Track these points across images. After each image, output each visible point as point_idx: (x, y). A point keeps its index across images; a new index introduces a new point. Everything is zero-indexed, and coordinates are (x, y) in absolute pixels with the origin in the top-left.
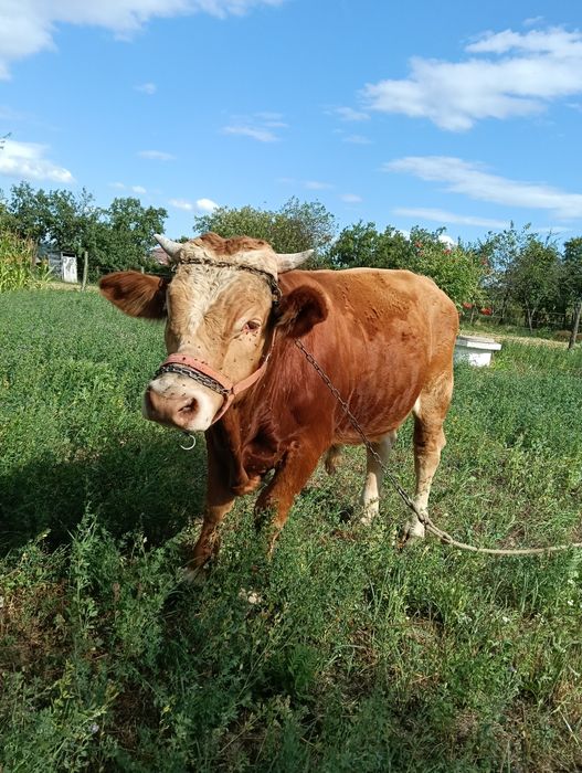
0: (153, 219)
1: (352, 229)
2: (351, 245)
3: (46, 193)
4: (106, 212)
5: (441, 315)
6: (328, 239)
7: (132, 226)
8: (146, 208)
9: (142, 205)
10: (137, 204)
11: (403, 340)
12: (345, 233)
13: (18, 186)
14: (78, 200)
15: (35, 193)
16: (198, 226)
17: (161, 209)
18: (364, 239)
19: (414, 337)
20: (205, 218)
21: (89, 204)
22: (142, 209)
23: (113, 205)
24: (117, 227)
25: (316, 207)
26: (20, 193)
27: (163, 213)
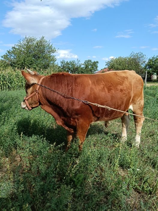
0: (95, 64)
1: (151, 58)
2: (151, 63)
3: (68, 62)
4: (83, 64)
5: (137, 82)
6: (144, 62)
7: (90, 67)
8: (93, 62)
9: (92, 61)
10: (91, 61)
11: (121, 91)
12: (150, 60)
13: (62, 61)
14: (76, 62)
15: (66, 62)
16: (107, 64)
17: (97, 61)
18: (156, 60)
19: (125, 90)
20: (108, 62)
21: (79, 63)
22: (92, 62)
23: (85, 63)
24: (86, 68)
25: (140, 53)
26: (62, 63)
27: (97, 62)
